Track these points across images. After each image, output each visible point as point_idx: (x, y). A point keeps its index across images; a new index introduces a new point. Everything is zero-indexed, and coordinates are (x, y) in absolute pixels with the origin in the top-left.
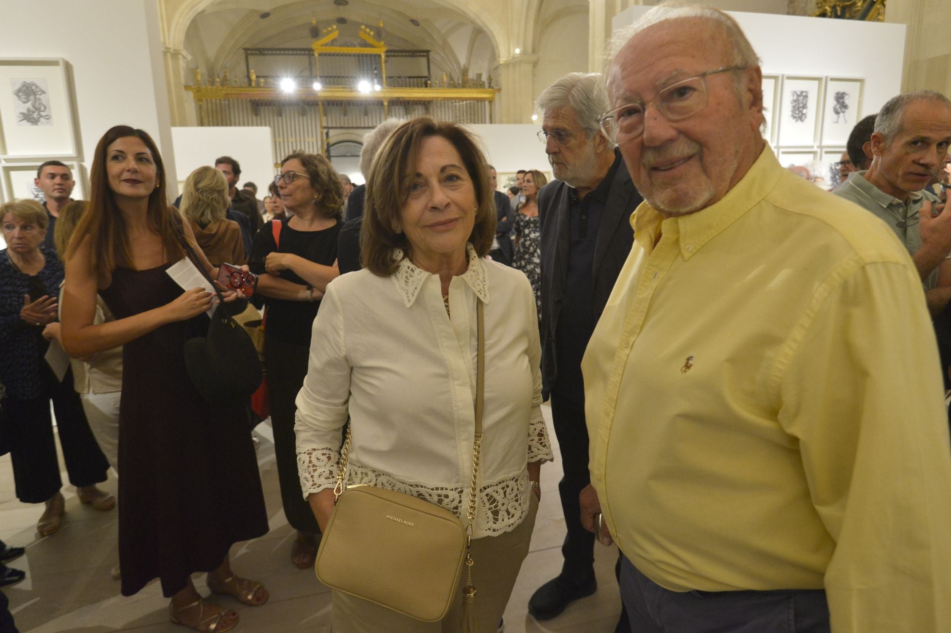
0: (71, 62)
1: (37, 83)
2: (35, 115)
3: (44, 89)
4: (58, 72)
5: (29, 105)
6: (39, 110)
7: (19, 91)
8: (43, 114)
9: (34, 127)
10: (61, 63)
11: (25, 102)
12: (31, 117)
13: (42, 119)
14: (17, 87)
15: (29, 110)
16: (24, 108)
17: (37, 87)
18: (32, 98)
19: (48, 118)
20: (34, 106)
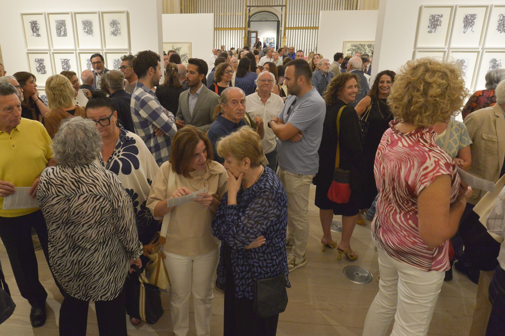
0: (129, 11)
1: (117, 20)
2: (116, 33)
3: (119, 22)
4: (125, 15)
5: (114, 28)
6: (117, 30)
7: (111, 23)
8: (118, 32)
9: (115, 37)
10: (126, 12)
11: (113, 28)
12: (114, 33)
13: (118, 34)
14: (111, 22)
15: (114, 30)
16: (112, 30)
17: (117, 21)
18: (115, 26)
19: (120, 33)
20: (116, 29)
